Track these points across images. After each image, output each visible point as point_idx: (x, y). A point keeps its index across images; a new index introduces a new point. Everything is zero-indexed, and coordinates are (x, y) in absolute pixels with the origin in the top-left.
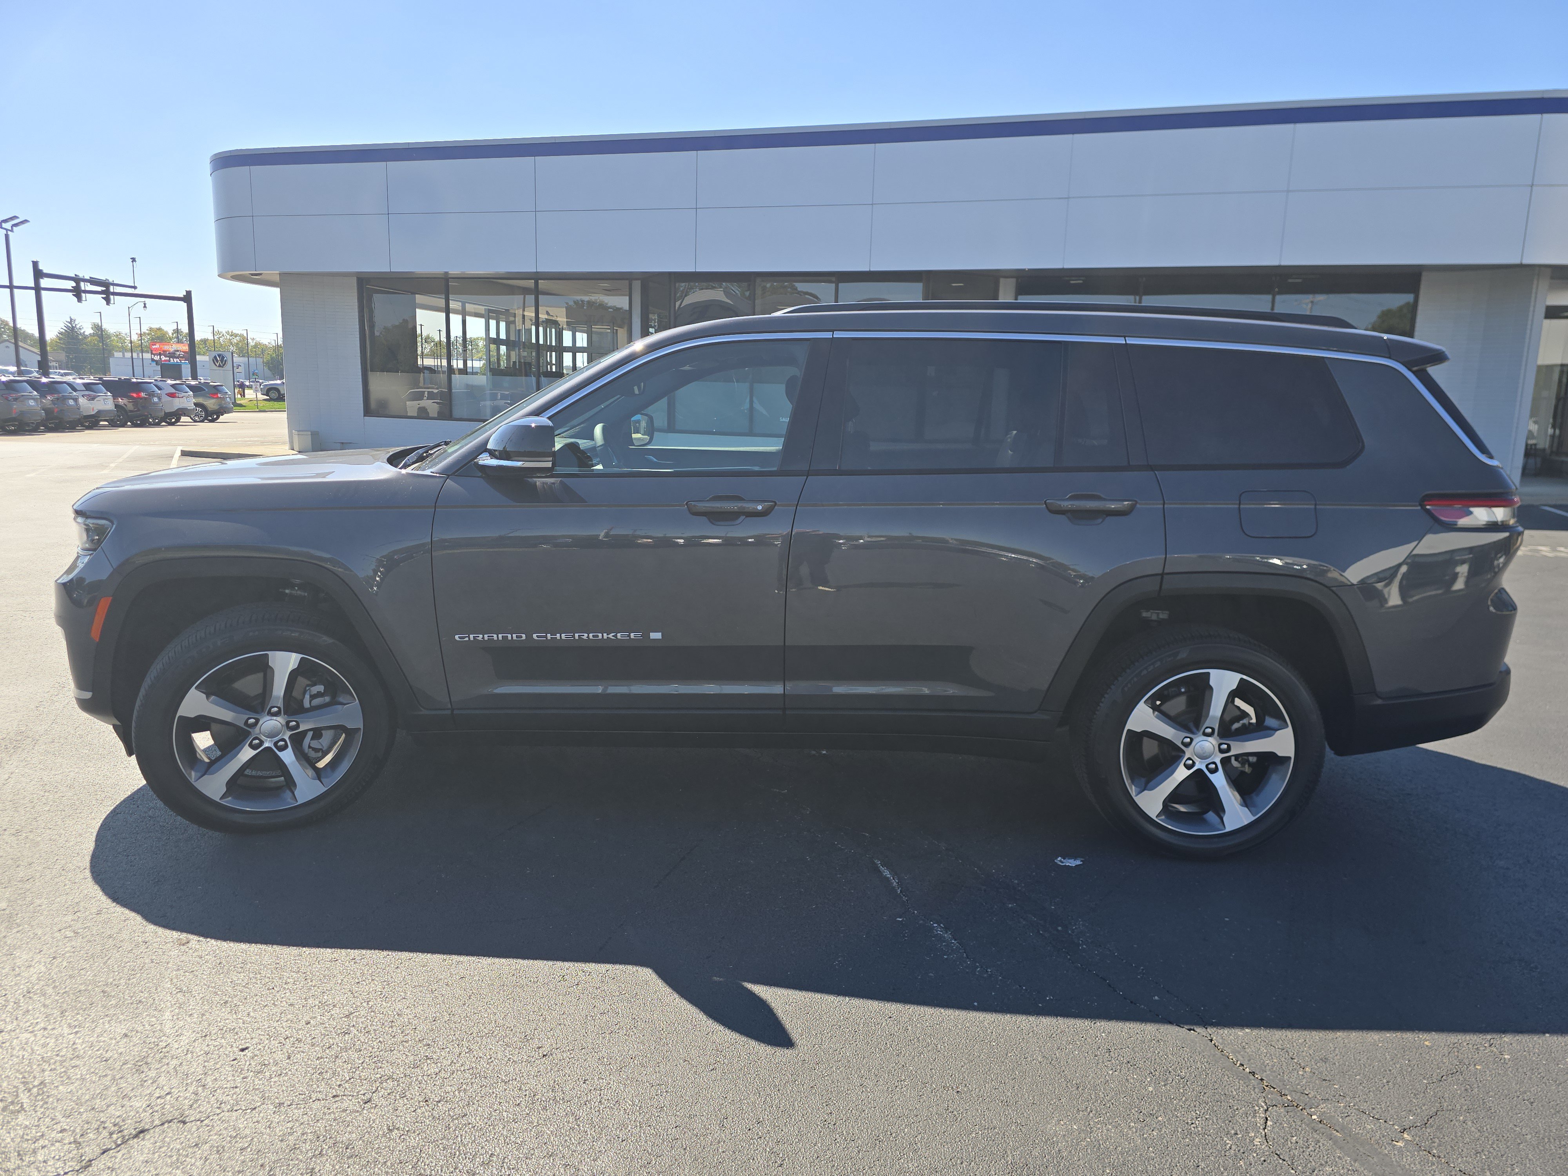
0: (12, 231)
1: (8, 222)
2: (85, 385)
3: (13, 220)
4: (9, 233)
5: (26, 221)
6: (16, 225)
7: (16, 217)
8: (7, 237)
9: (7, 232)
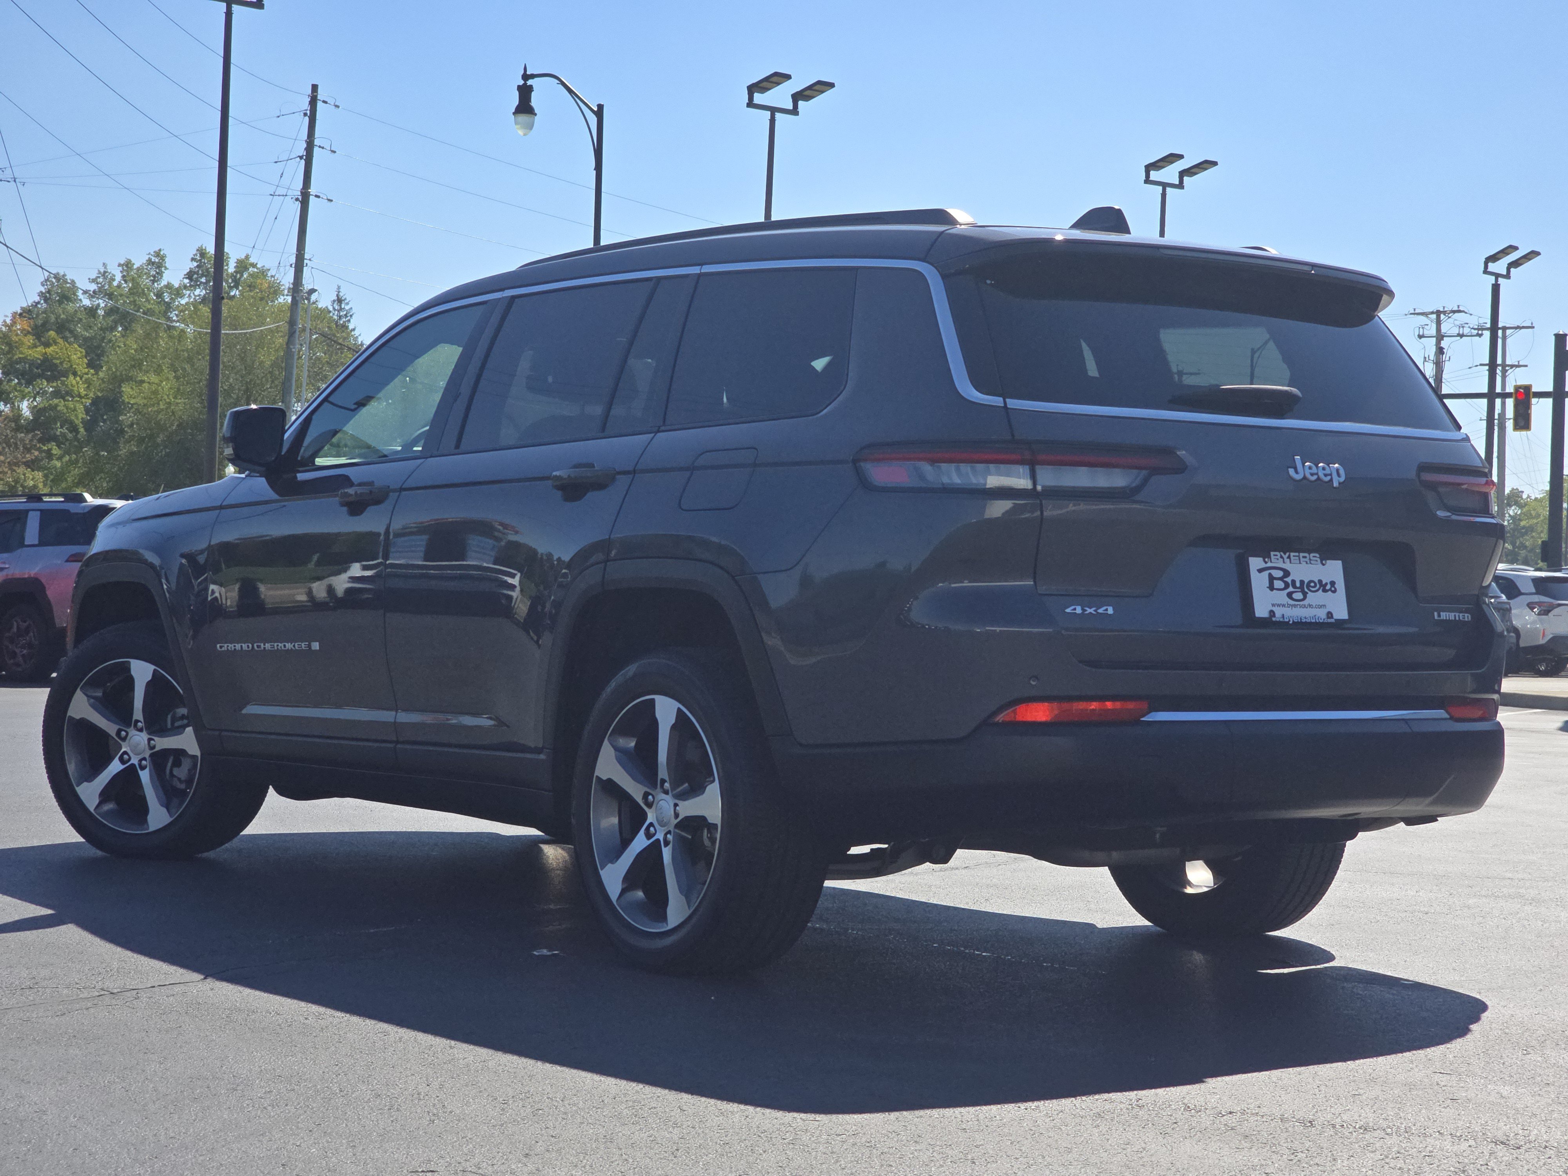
0: (1507, 276)
1: (1499, 259)
2: (1537, 581)
3: (1508, 254)
4: (1501, 281)
5: (1533, 254)
6: (1516, 264)
7: (1513, 248)
8: (1496, 289)
9: (1497, 280)
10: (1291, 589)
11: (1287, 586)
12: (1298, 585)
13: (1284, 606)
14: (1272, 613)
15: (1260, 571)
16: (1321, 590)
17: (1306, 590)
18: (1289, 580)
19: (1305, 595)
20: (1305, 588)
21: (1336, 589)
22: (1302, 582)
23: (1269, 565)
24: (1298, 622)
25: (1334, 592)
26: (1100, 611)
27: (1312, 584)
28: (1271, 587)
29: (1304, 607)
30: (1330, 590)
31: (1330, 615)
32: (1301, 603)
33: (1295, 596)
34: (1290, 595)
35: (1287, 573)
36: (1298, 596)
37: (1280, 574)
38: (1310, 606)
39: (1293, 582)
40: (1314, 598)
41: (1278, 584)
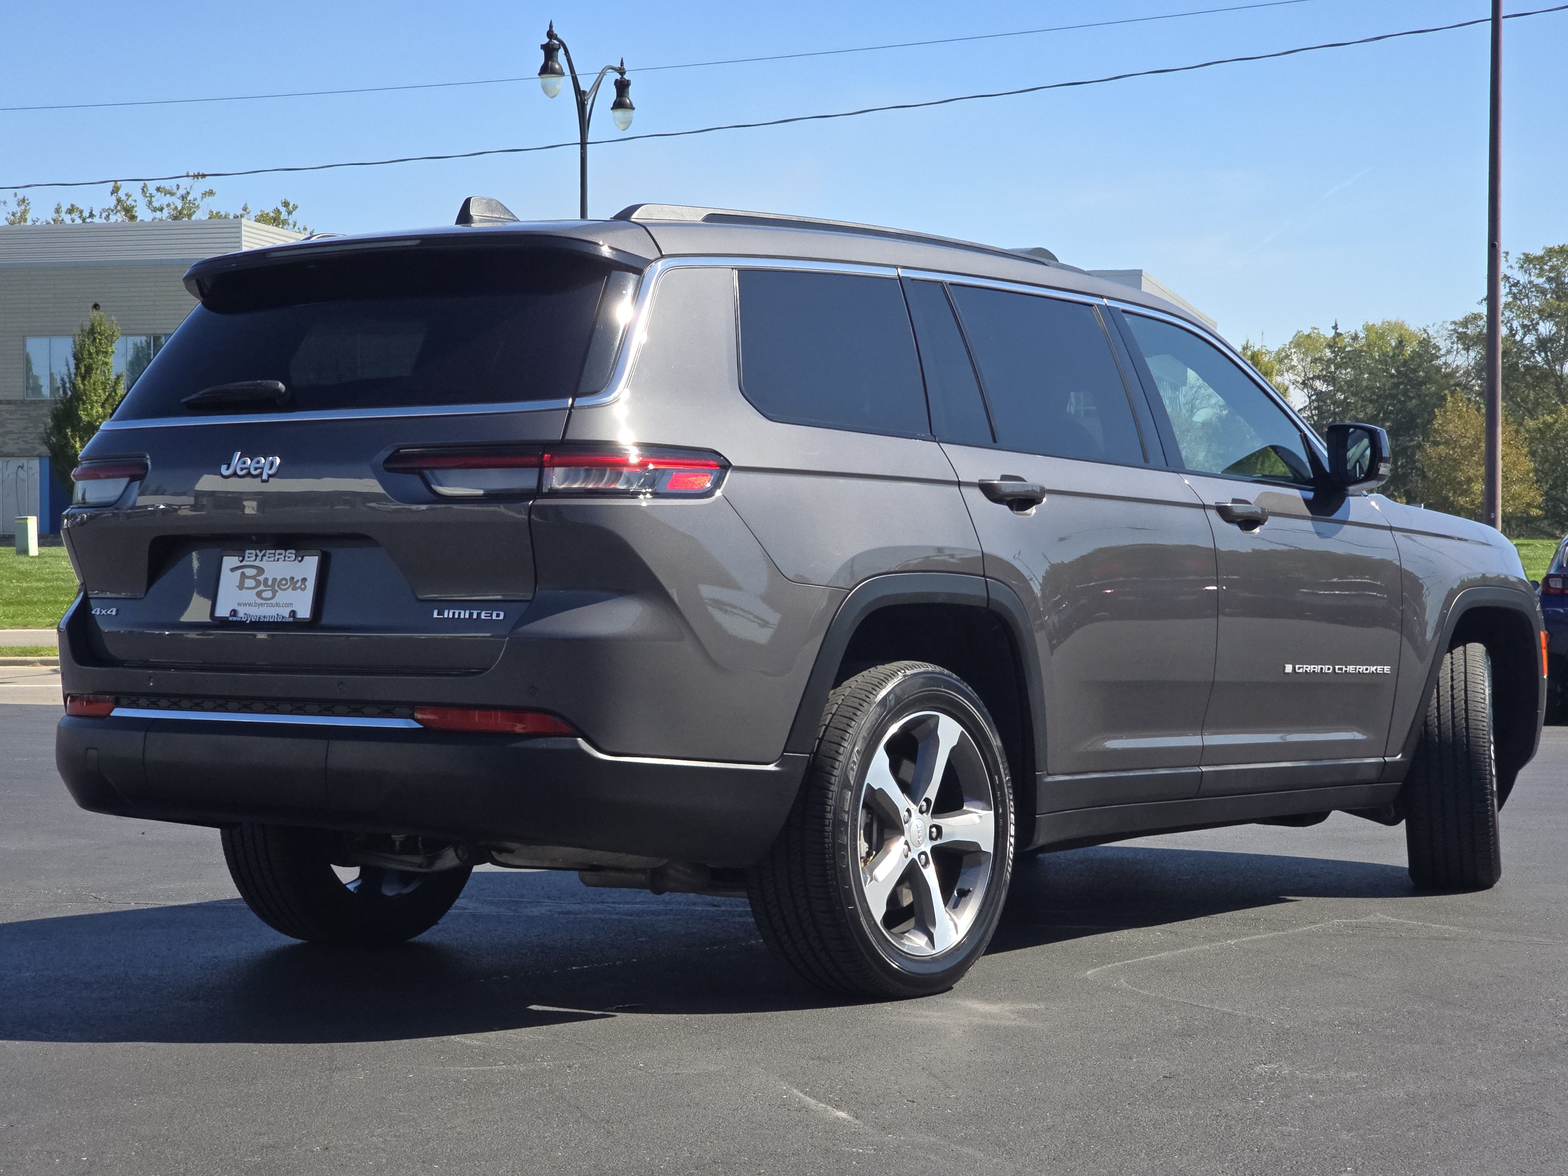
10: (262, 588)
11: (258, 584)
12: (270, 583)
13: (250, 605)
14: (234, 612)
15: (233, 570)
16: (290, 589)
17: (277, 588)
18: (261, 578)
19: (274, 593)
20: (276, 585)
21: (305, 586)
22: (274, 580)
23: (244, 563)
24: (255, 621)
25: (303, 590)
26: (108, 612)
27: (284, 582)
28: (241, 586)
29: (272, 605)
30: (300, 587)
31: (293, 613)
32: (269, 602)
33: (264, 595)
34: (259, 594)
35: (261, 571)
36: (268, 594)
37: (253, 572)
38: (278, 605)
39: (266, 580)
40: (282, 596)
41: (250, 583)
